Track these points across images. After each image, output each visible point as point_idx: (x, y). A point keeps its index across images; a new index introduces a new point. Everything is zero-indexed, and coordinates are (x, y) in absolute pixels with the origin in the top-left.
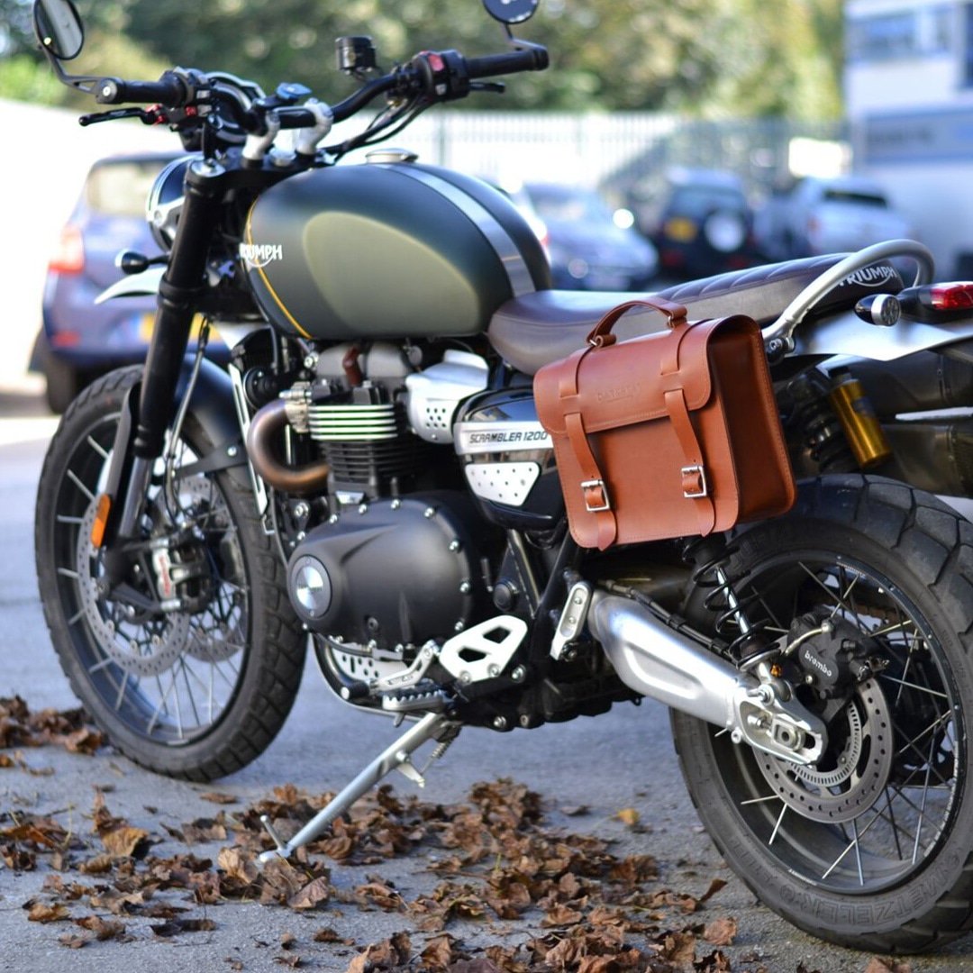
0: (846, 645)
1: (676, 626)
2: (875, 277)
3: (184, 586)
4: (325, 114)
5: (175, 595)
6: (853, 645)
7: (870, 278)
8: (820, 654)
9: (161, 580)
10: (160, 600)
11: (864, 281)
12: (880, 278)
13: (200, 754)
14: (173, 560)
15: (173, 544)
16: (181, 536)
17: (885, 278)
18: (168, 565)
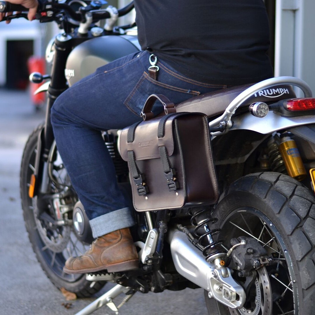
0: (249, 251)
1: (194, 243)
2: (275, 93)
3: (66, 215)
4: (114, 13)
5: (62, 218)
6: (252, 251)
7: (272, 94)
8: (239, 255)
9: (57, 212)
10: (57, 220)
11: (268, 95)
12: (277, 94)
13: (79, 286)
14: (61, 204)
15: (61, 196)
16: (65, 193)
17: (280, 94)
18: (59, 205)
